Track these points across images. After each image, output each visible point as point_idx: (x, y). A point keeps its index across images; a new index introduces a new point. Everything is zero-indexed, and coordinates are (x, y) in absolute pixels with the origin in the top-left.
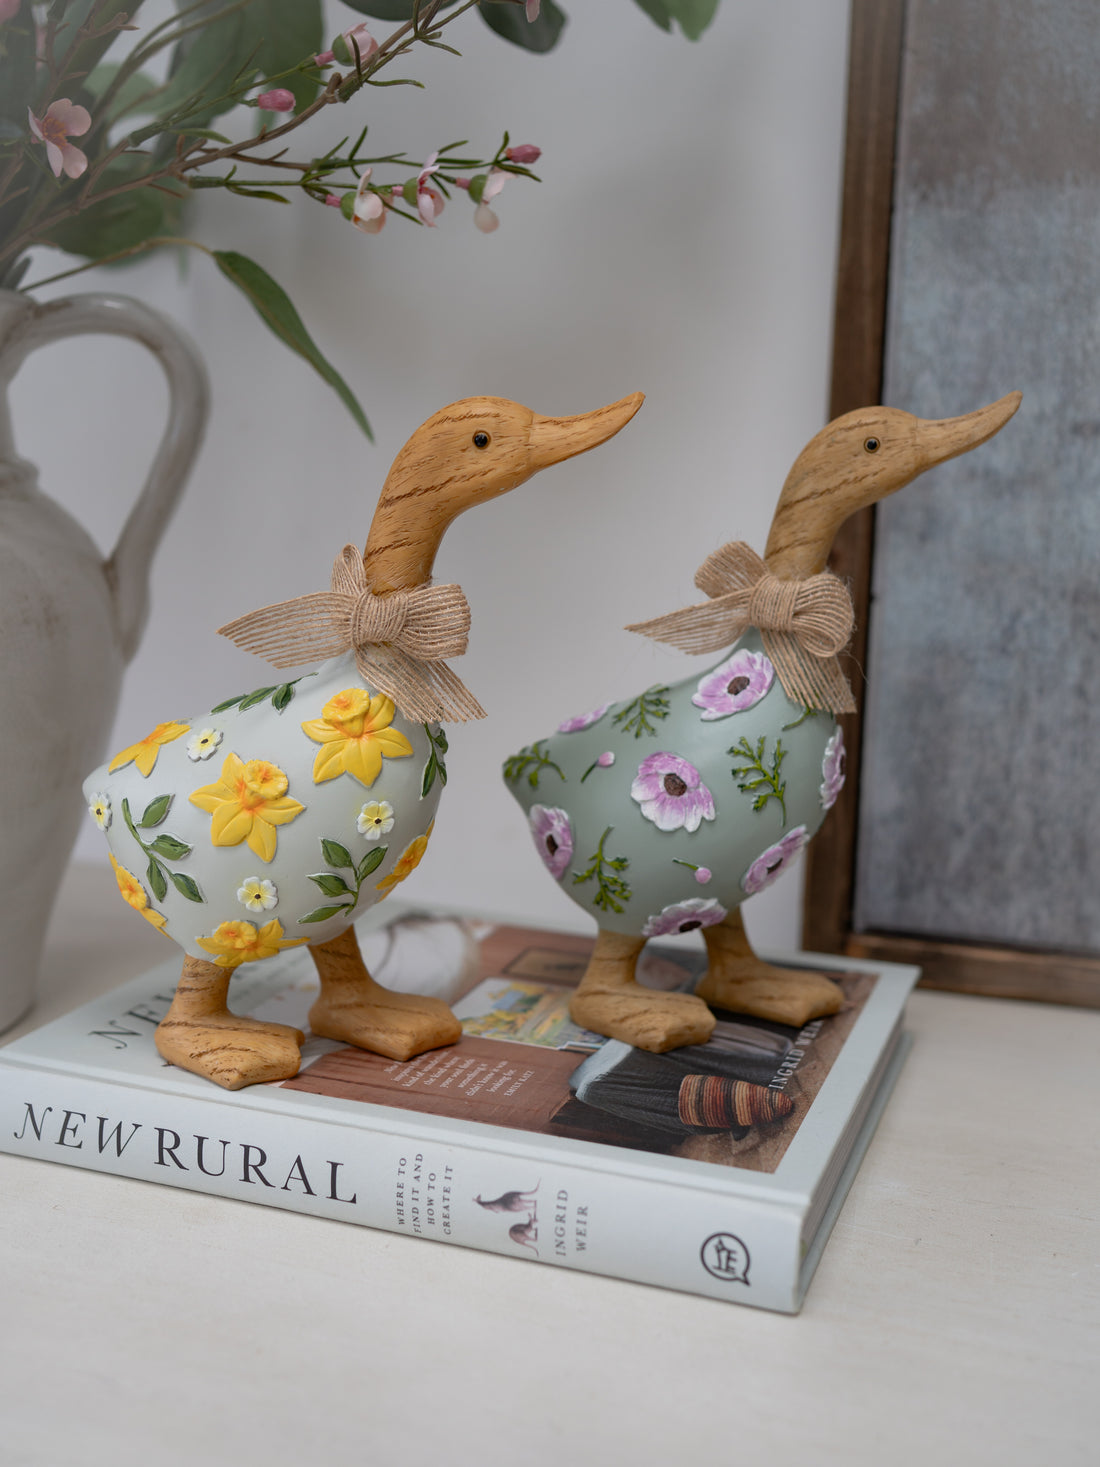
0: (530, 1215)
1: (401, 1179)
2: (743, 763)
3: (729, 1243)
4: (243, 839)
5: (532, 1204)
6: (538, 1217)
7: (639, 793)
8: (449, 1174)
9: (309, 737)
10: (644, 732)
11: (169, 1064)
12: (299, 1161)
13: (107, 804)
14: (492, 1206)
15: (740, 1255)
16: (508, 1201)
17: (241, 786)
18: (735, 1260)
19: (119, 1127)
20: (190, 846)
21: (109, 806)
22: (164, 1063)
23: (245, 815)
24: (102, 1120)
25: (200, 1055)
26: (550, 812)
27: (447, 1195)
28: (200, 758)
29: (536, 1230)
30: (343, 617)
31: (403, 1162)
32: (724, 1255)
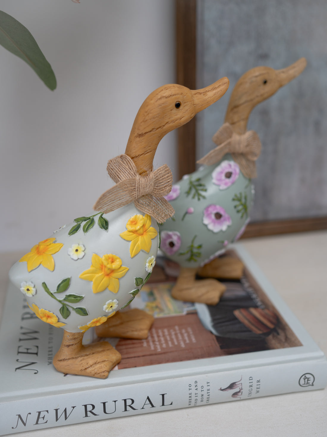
0: (240, 388)
1: (190, 391)
2: (237, 203)
3: (308, 376)
4: (106, 288)
5: (240, 385)
6: (243, 388)
7: (206, 221)
8: (208, 384)
9: (125, 240)
10: (201, 198)
11: (66, 374)
12: (148, 398)
13: (33, 286)
14: (226, 390)
15: (312, 379)
16: (232, 386)
17: (102, 267)
18: (310, 380)
19: (65, 410)
20: (83, 296)
21: (34, 287)
22: (63, 375)
23: (106, 279)
24: (57, 410)
25: (86, 369)
26: (170, 233)
27: (208, 391)
28: (78, 259)
29: (242, 392)
30: (133, 188)
31: (190, 386)
32: (306, 380)
